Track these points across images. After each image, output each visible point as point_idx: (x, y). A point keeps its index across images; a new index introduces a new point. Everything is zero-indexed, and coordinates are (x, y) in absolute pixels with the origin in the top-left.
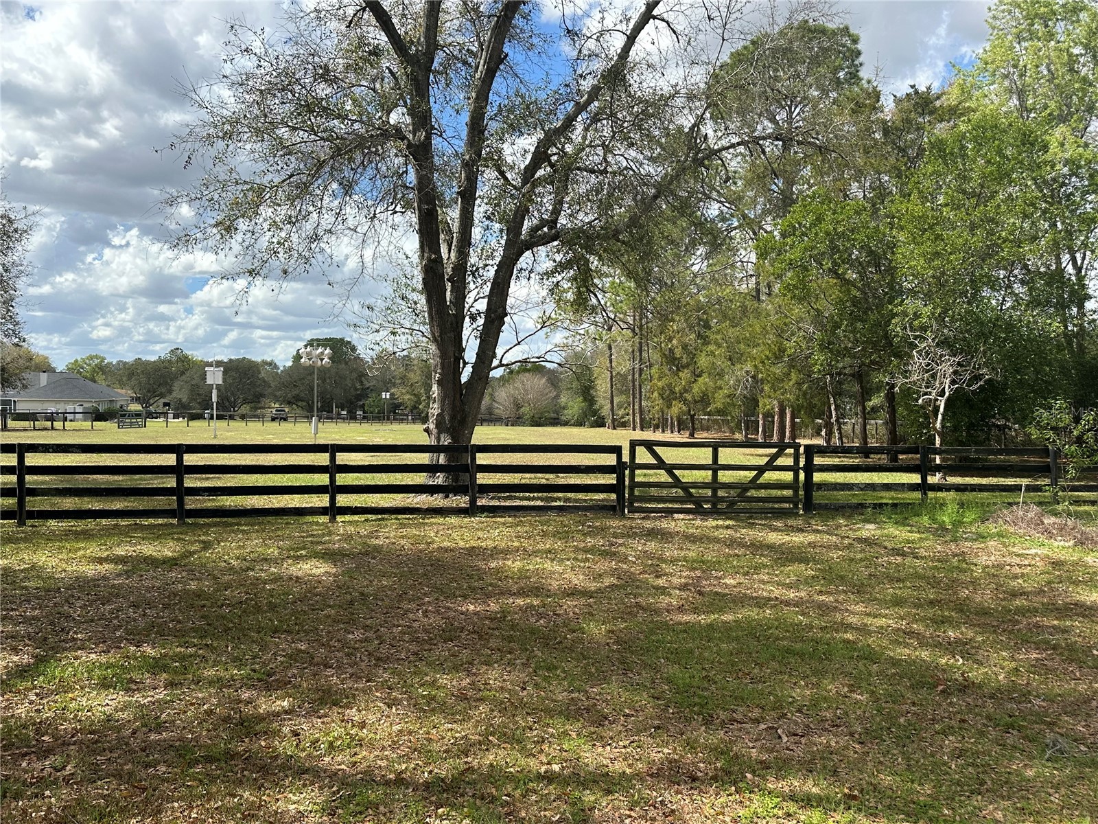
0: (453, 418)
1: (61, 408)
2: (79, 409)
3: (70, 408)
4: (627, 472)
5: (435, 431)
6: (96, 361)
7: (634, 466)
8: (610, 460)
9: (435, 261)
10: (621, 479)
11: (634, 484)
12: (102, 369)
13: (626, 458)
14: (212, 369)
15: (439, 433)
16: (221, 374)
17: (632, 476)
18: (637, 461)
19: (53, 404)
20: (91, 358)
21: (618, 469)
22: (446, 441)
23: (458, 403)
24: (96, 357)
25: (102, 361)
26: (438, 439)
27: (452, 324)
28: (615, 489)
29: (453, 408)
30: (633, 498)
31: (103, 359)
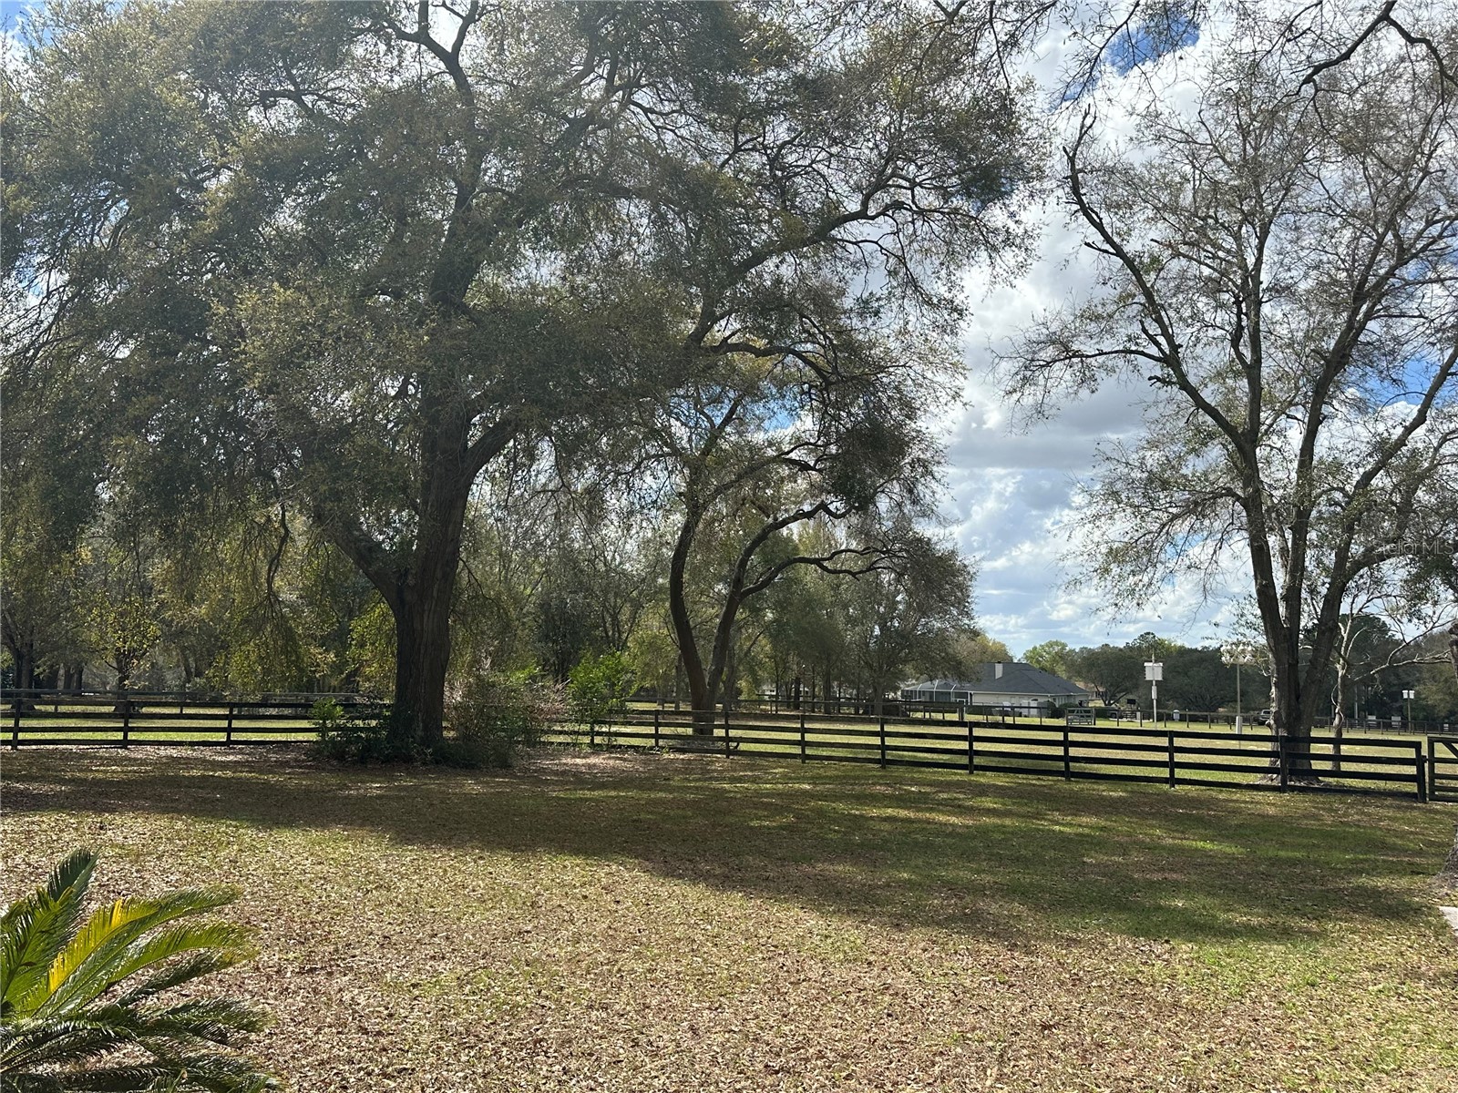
0: (1288, 715)
1: (1015, 702)
2: (1034, 704)
3: (1025, 702)
4: (1426, 765)
5: (1274, 726)
6: (1057, 649)
7: (1433, 760)
8: (1410, 753)
9: (1266, 586)
10: (1421, 770)
11: (1434, 776)
12: (1063, 656)
13: (1425, 752)
14: (1151, 664)
15: (1277, 728)
16: (1160, 670)
17: (1432, 768)
18: (1437, 755)
19: (1008, 698)
20: (1051, 645)
21: (1418, 761)
22: (1283, 733)
23: (1293, 703)
24: (1057, 643)
25: (1063, 648)
26: (1277, 732)
27: (1285, 636)
28: (1418, 779)
29: (1289, 706)
30: (1433, 788)
31: (1064, 646)
